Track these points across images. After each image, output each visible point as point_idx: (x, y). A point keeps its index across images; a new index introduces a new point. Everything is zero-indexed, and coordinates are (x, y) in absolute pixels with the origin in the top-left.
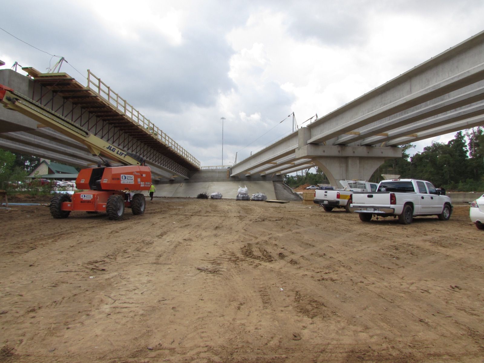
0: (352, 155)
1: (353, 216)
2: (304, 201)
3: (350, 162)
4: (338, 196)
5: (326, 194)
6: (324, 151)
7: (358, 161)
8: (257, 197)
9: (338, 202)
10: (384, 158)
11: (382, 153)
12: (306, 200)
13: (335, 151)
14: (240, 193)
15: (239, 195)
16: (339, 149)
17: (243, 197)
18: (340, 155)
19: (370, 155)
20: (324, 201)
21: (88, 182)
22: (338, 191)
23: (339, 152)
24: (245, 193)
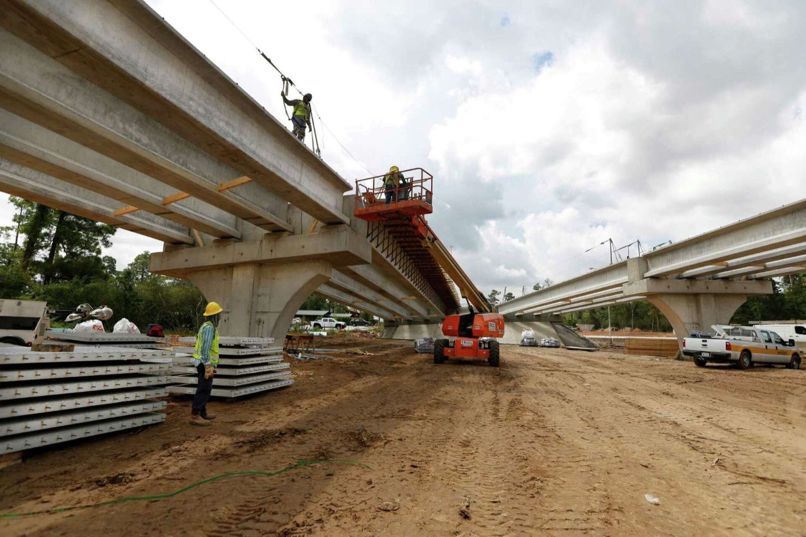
0: (705, 291)
1: (779, 376)
2: (626, 350)
3: (702, 299)
4: (728, 347)
5: (704, 343)
6: (669, 287)
7: (713, 299)
8: (548, 342)
9: (729, 355)
10: (746, 294)
11: (745, 288)
12: (629, 349)
13: (682, 286)
14: (525, 337)
15: (525, 340)
16: (688, 283)
17: (530, 343)
18: (690, 291)
19: (729, 291)
20: (703, 353)
21: (457, 328)
22: (727, 341)
23: (688, 287)
24: (532, 337)
